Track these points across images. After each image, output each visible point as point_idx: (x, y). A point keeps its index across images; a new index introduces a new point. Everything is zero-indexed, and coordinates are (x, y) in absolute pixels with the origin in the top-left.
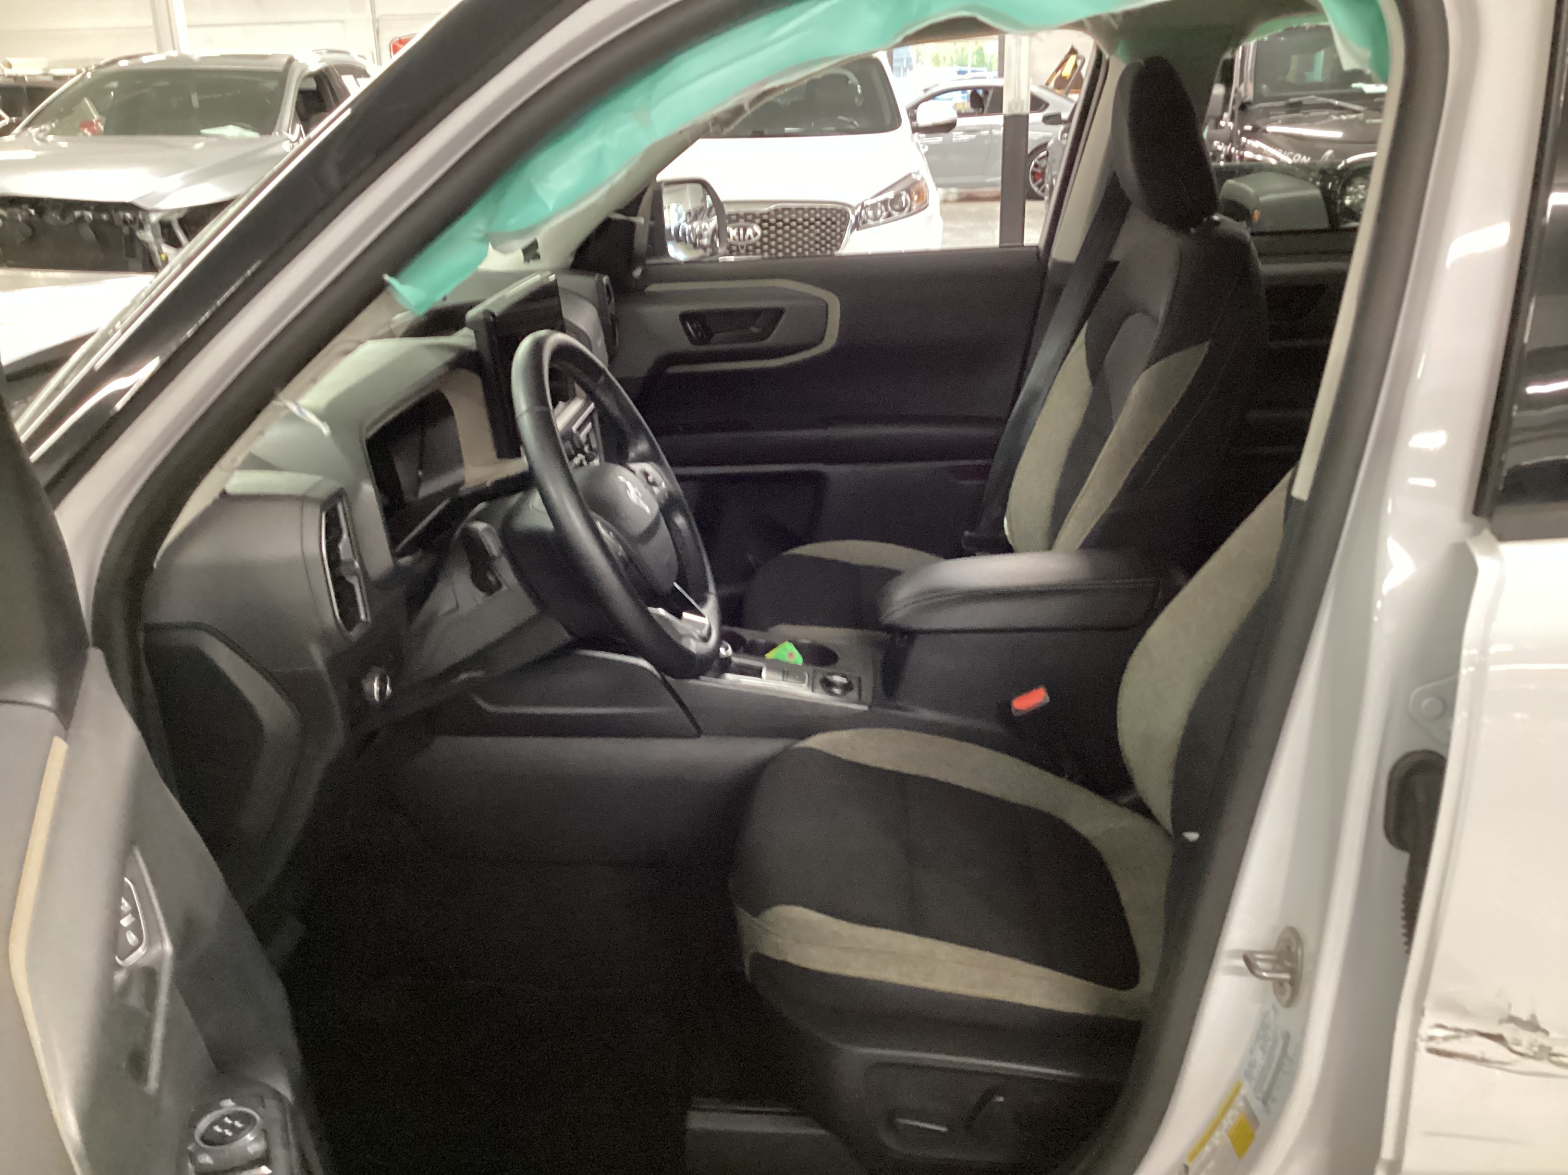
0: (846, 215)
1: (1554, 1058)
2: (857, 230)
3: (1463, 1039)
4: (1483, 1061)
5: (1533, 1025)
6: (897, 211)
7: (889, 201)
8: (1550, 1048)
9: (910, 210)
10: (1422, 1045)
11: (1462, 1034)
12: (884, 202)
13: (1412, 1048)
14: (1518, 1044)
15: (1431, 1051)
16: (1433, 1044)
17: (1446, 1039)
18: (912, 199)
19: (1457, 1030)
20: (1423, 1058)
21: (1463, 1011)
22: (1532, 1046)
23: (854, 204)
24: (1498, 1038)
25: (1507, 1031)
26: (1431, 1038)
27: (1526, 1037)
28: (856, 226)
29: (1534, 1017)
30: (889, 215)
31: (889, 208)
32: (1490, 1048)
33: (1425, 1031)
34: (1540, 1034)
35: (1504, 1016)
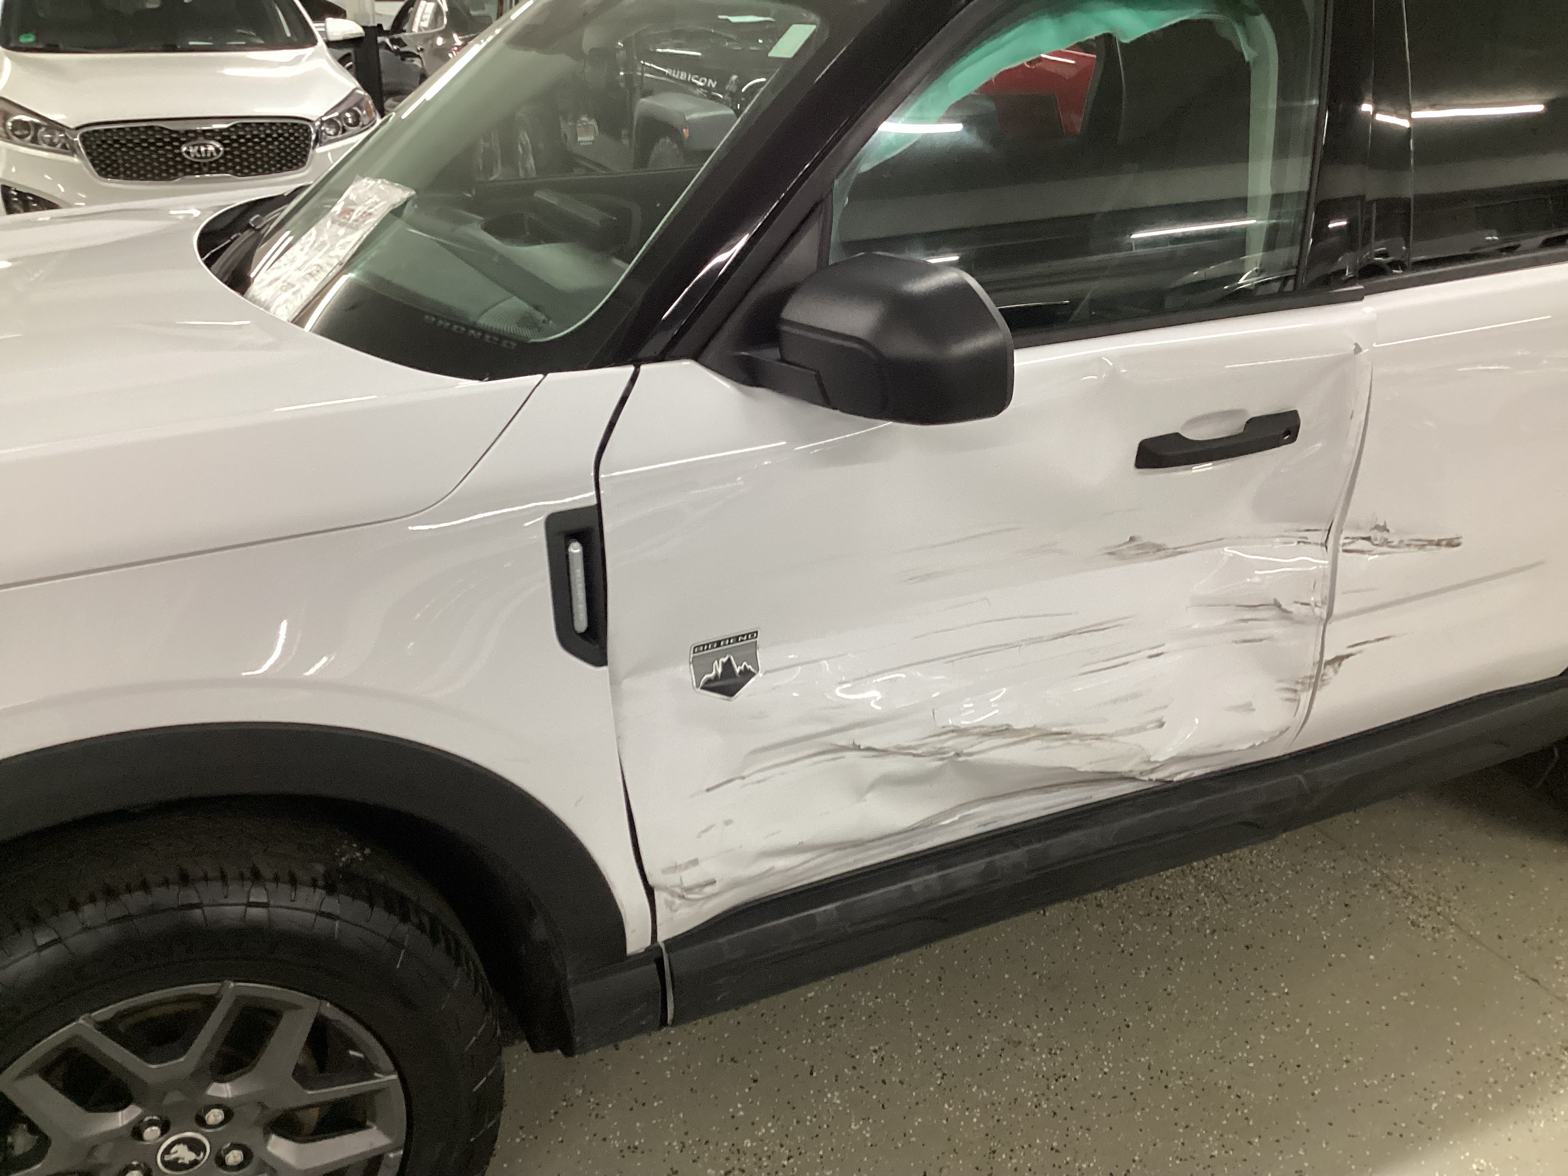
0: (307, 129)
1: (1390, 544)
2: (320, 146)
3: (1356, 543)
4: (1362, 552)
6: (351, 126)
8: (1389, 539)
9: (363, 125)
10: (1341, 549)
11: (1355, 540)
13: (1337, 551)
14: (1376, 539)
15: (1343, 551)
16: (1345, 548)
17: (1349, 543)
19: (1353, 538)
20: (1341, 555)
21: (1358, 528)
22: (1382, 539)
23: (314, 119)
24: (1368, 539)
25: (1372, 534)
26: (1344, 544)
27: (1380, 535)
28: (317, 141)
29: (1385, 524)
30: (345, 130)
31: (344, 123)
32: (1365, 545)
33: (1342, 541)
34: (1385, 532)
35: (1373, 526)
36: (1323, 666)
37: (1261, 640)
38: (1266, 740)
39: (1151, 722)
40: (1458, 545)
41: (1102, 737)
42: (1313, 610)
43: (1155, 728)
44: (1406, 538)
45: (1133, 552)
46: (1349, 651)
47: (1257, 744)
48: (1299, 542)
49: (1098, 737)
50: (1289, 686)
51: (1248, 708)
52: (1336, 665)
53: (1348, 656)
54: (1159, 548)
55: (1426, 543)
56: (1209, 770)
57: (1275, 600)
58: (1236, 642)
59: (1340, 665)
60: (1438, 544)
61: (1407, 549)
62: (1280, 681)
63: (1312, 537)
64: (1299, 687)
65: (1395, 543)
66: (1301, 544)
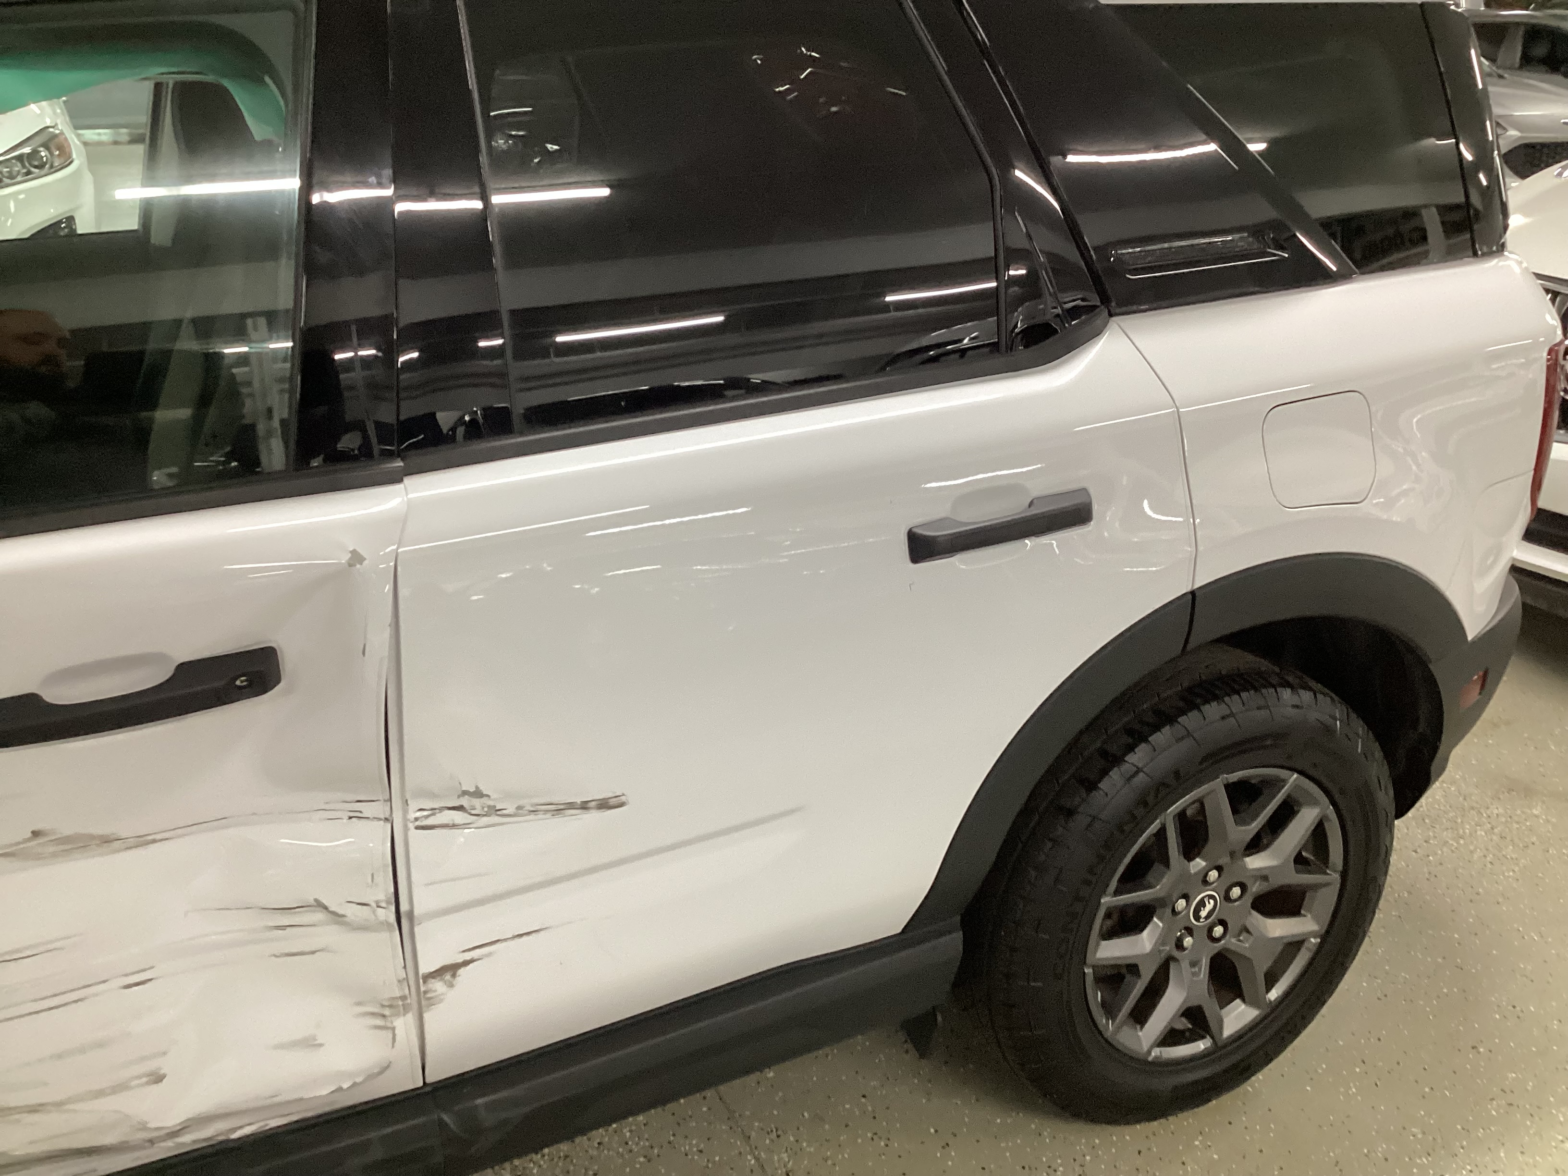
1: (499, 813)
3: (438, 815)
4: (454, 826)
5: (478, 794)
6: (36, 167)
7: (26, 156)
8: (495, 807)
9: (52, 167)
10: (411, 826)
11: (438, 811)
12: (20, 158)
13: (406, 829)
14: (473, 808)
15: (417, 828)
16: (418, 823)
17: (427, 817)
18: (51, 154)
19: (432, 809)
20: (413, 833)
21: (433, 796)
22: (483, 808)
24: (460, 808)
25: (465, 801)
26: (416, 819)
27: (477, 802)
29: (477, 787)
30: (29, 173)
31: (27, 164)
32: (458, 817)
33: (412, 815)
34: (485, 798)
35: (460, 793)
36: (421, 981)
37: (313, 953)
38: (359, 1080)
39: (139, 1077)
40: (622, 805)
41: (40, 1108)
42: (374, 912)
43: (148, 1083)
44: (527, 803)
45: (52, 849)
46: (468, 956)
47: (345, 1086)
48: (350, 818)
49: (34, 1109)
50: (376, 1010)
51: (310, 1043)
52: (448, 977)
53: (466, 963)
54: (106, 840)
55: (562, 807)
56: (295, 1118)
57: (316, 900)
58: (276, 956)
59: (454, 976)
60: (584, 806)
61: (532, 817)
62: (359, 1004)
63: (368, 810)
64: (387, 1012)
65: (511, 810)
66: (354, 819)
